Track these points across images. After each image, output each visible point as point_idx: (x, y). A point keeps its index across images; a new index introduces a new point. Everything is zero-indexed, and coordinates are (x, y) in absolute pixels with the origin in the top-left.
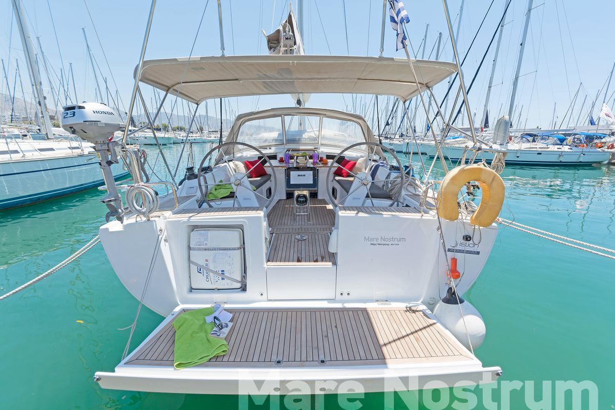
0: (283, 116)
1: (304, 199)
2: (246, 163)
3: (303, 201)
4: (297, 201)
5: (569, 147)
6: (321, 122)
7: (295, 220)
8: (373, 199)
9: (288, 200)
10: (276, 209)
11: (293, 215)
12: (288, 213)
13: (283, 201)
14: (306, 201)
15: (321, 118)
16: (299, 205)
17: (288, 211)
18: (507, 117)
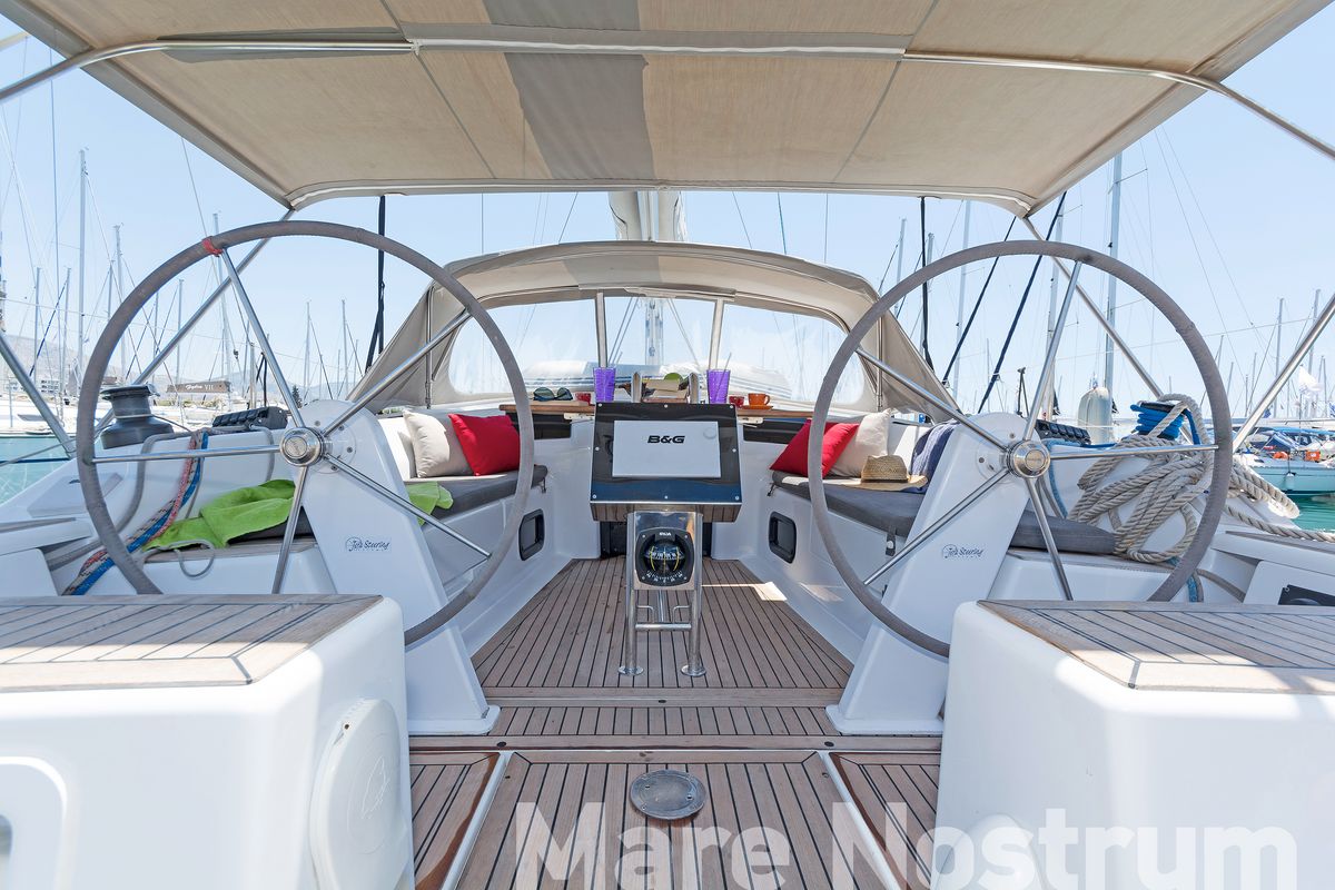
0: (600, 295)
1: (678, 556)
2: (454, 421)
3: (671, 564)
4: (644, 564)
5: (1257, 458)
6: (717, 319)
7: (627, 653)
8: (1063, 557)
9: (604, 562)
10: (553, 596)
11: (620, 627)
12: (599, 615)
13: (587, 565)
14: (685, 564)
15: (719, 307)
16: (650, 581)
17: (601, 607)
18: (1102, 390)
